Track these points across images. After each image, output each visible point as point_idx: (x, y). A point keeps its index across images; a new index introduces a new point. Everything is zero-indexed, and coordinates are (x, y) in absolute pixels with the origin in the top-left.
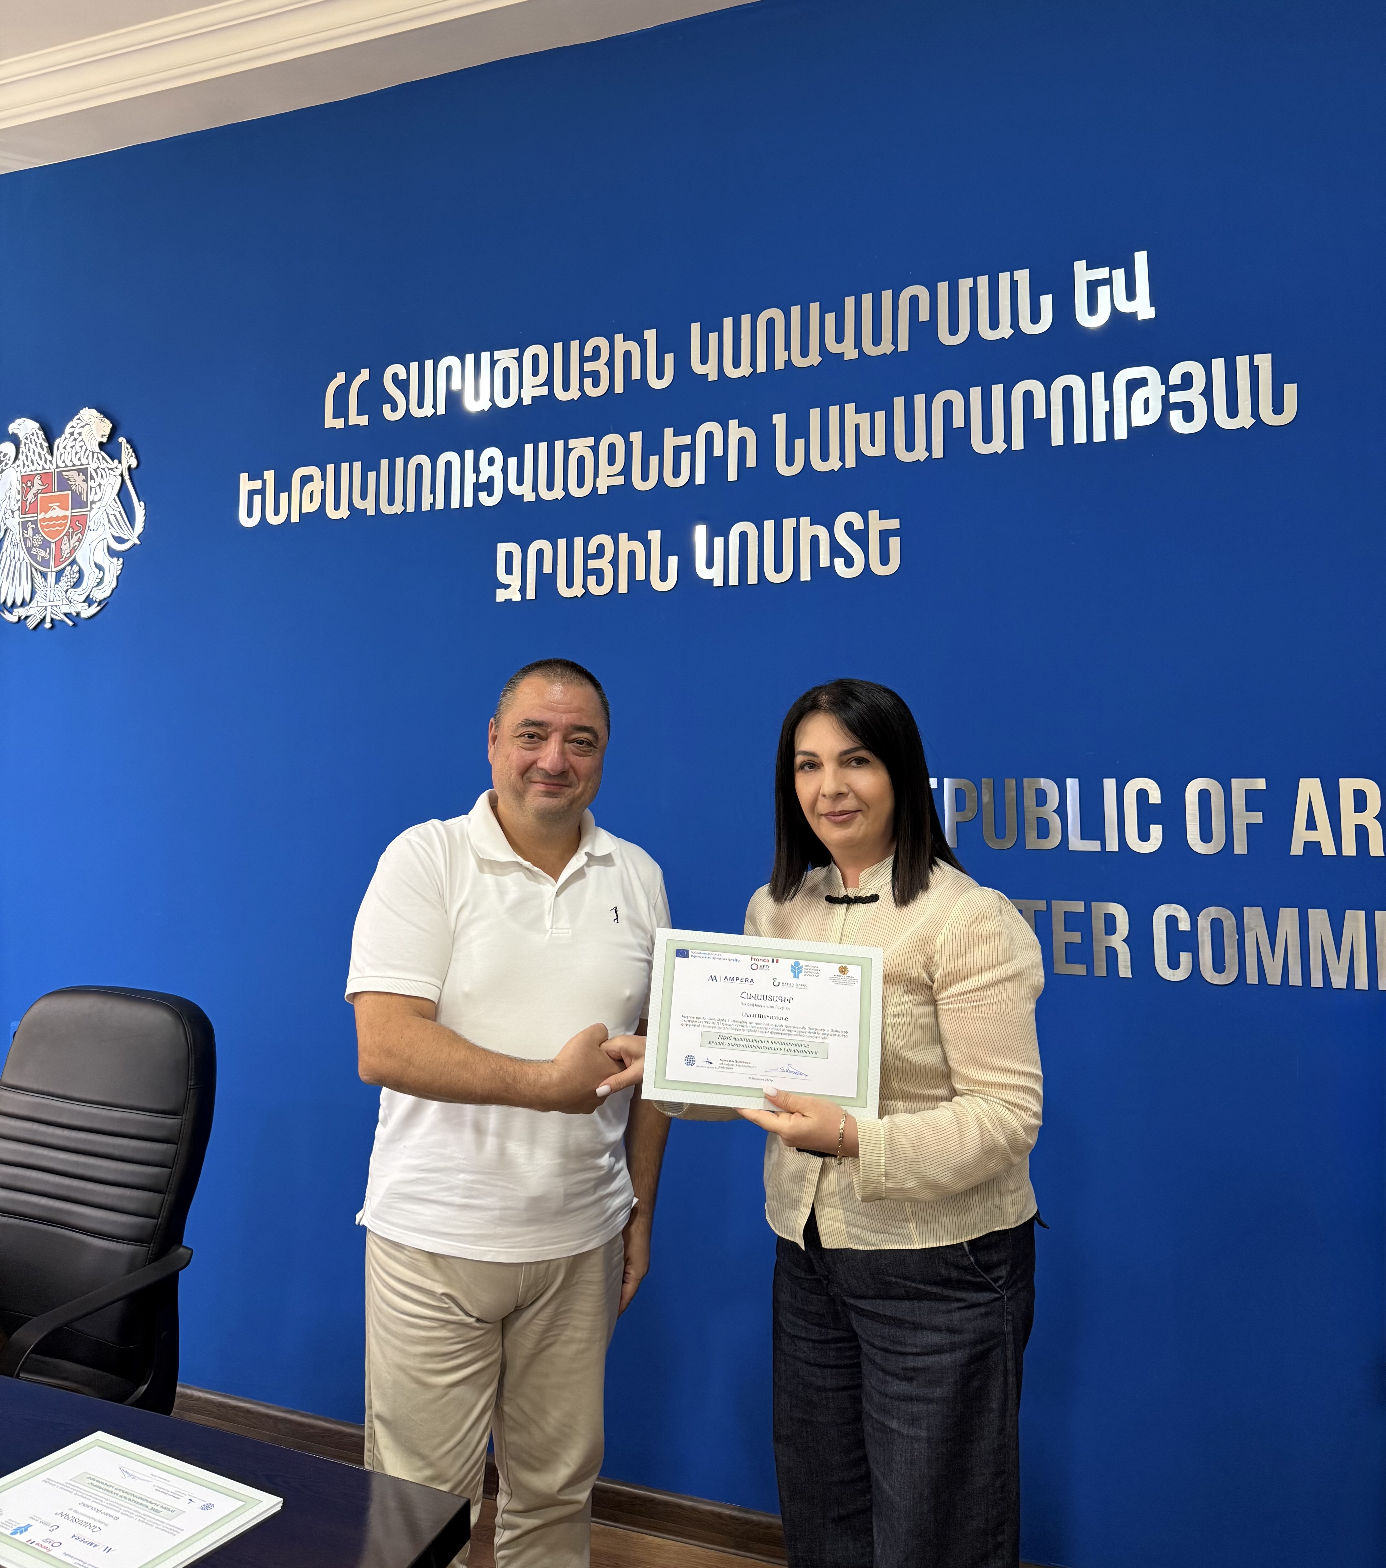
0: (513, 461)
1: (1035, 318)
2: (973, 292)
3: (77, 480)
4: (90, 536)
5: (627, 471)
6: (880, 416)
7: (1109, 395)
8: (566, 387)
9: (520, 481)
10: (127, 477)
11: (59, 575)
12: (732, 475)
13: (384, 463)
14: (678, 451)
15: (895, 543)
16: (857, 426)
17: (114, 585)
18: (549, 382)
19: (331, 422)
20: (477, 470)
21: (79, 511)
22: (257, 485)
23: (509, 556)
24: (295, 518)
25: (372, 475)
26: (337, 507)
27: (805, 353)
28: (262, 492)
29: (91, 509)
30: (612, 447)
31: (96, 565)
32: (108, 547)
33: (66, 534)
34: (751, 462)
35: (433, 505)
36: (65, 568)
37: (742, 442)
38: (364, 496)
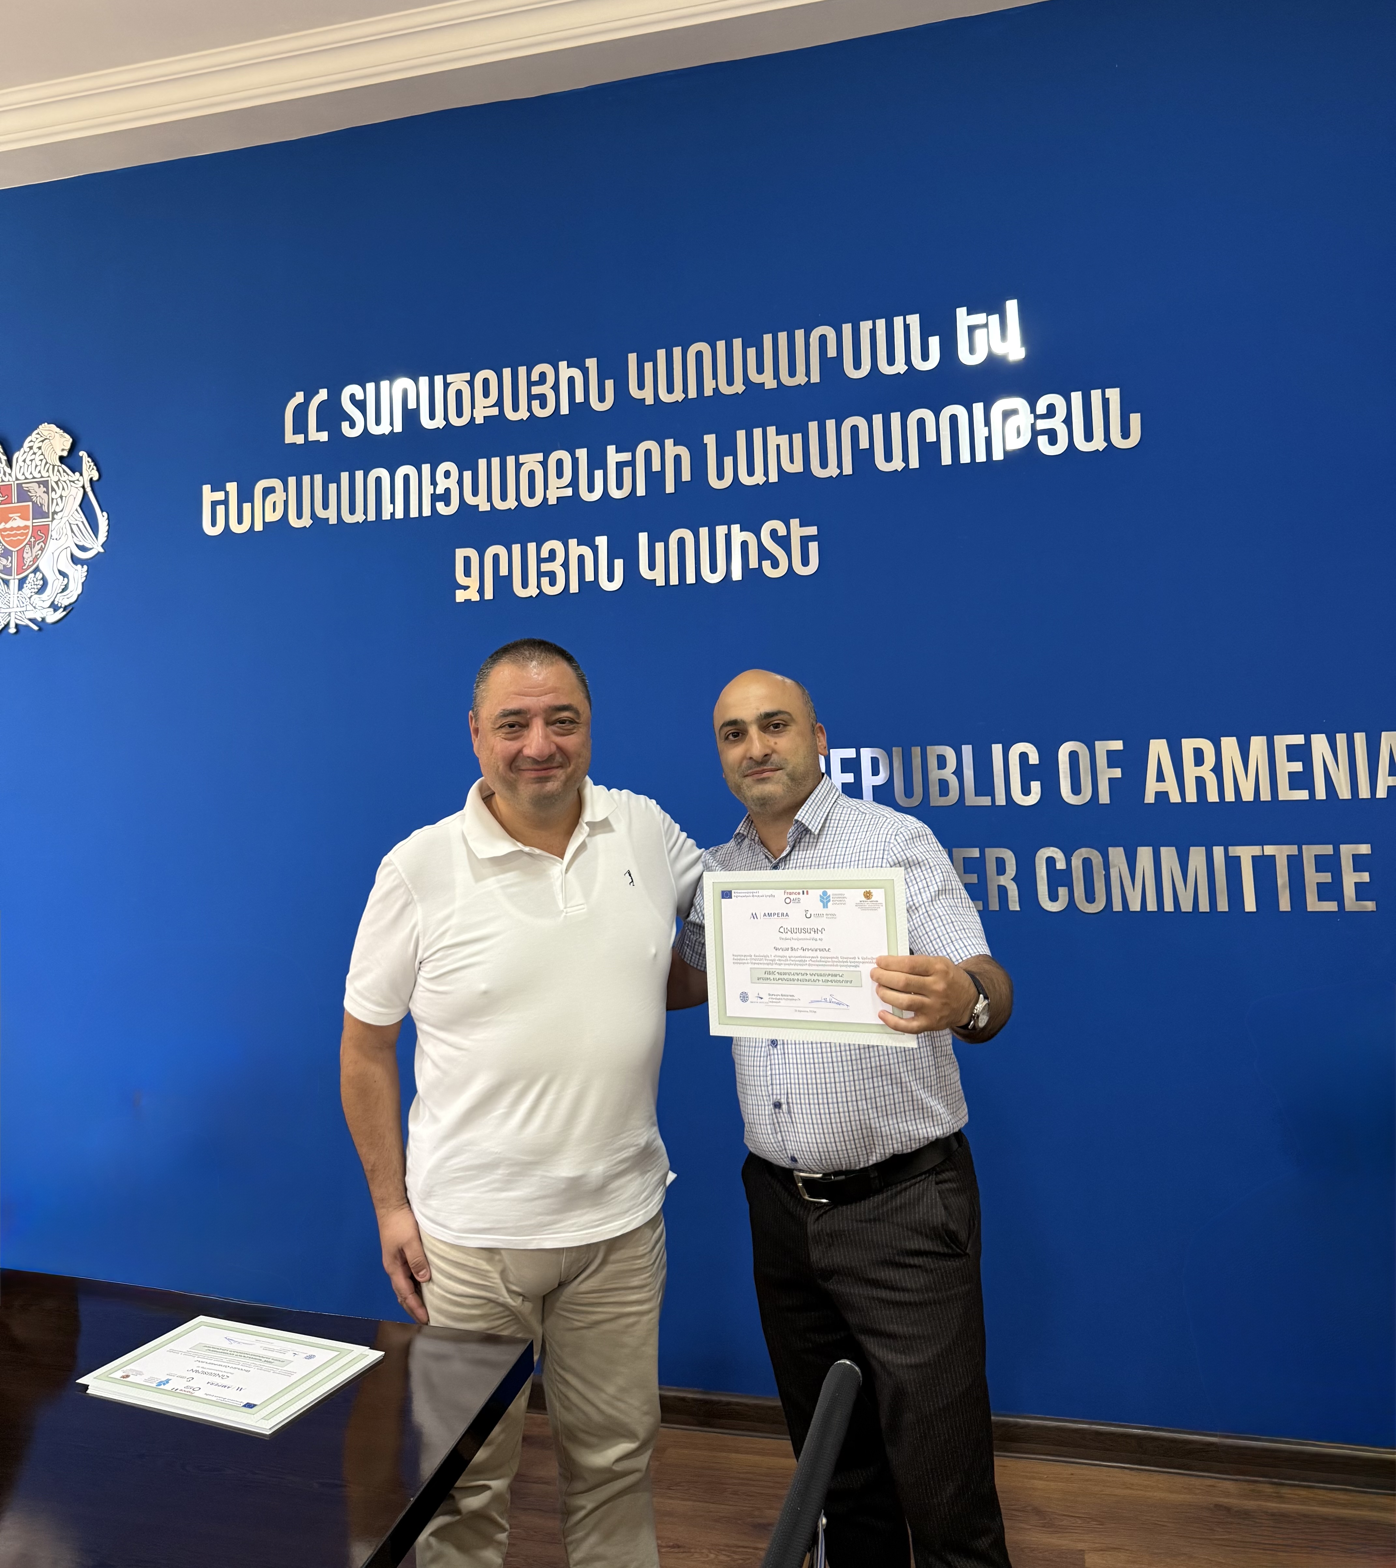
0: (468, 475)
1: (925, 357)
2: (873, 332)
3: (37, 492)
4: (52, 545)
5: (574, 483)
6: (797, 438)
7: (987, 423)
8: (516, 408)
9: (475, 492)
10: (89, 489)
11: (22, 582)
12: (670, 488)
13: (345, 476)
14: (620, 466)
15: (813, 547)
16: (778, 446)
17: (79, 591)
18: (499, 403)
19: (291, 438)
20: (434, 483)
21: (40, 522)
22: (220, 496)
23: (467, 560)
24: (259, 527)
25: (333, 487)
26: (299, 516)
27: (730, 382)
28: (225, 502)
29: (53, 519)
30: (560, 463)
31: (61, 572)
32: (72, 555)
33: (29, 543)
34: (686, 476)
35: (393, 514)
36: (27, 576)
37: (678, 459)
38: (325, 506)
